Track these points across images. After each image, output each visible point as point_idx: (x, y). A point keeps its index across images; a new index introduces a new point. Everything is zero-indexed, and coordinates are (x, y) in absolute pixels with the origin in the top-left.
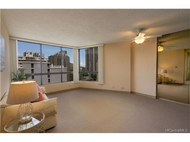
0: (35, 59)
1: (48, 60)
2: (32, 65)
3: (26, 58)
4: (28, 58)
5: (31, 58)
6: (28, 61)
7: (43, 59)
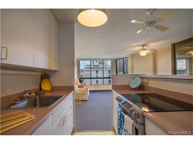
0: (100, 66)
1: (110, 67)
2: (97, 71)
3: (94, 66)
4: (95, 66)
5: (97, 66)
6: (94, 68)
7: (106, 66)
